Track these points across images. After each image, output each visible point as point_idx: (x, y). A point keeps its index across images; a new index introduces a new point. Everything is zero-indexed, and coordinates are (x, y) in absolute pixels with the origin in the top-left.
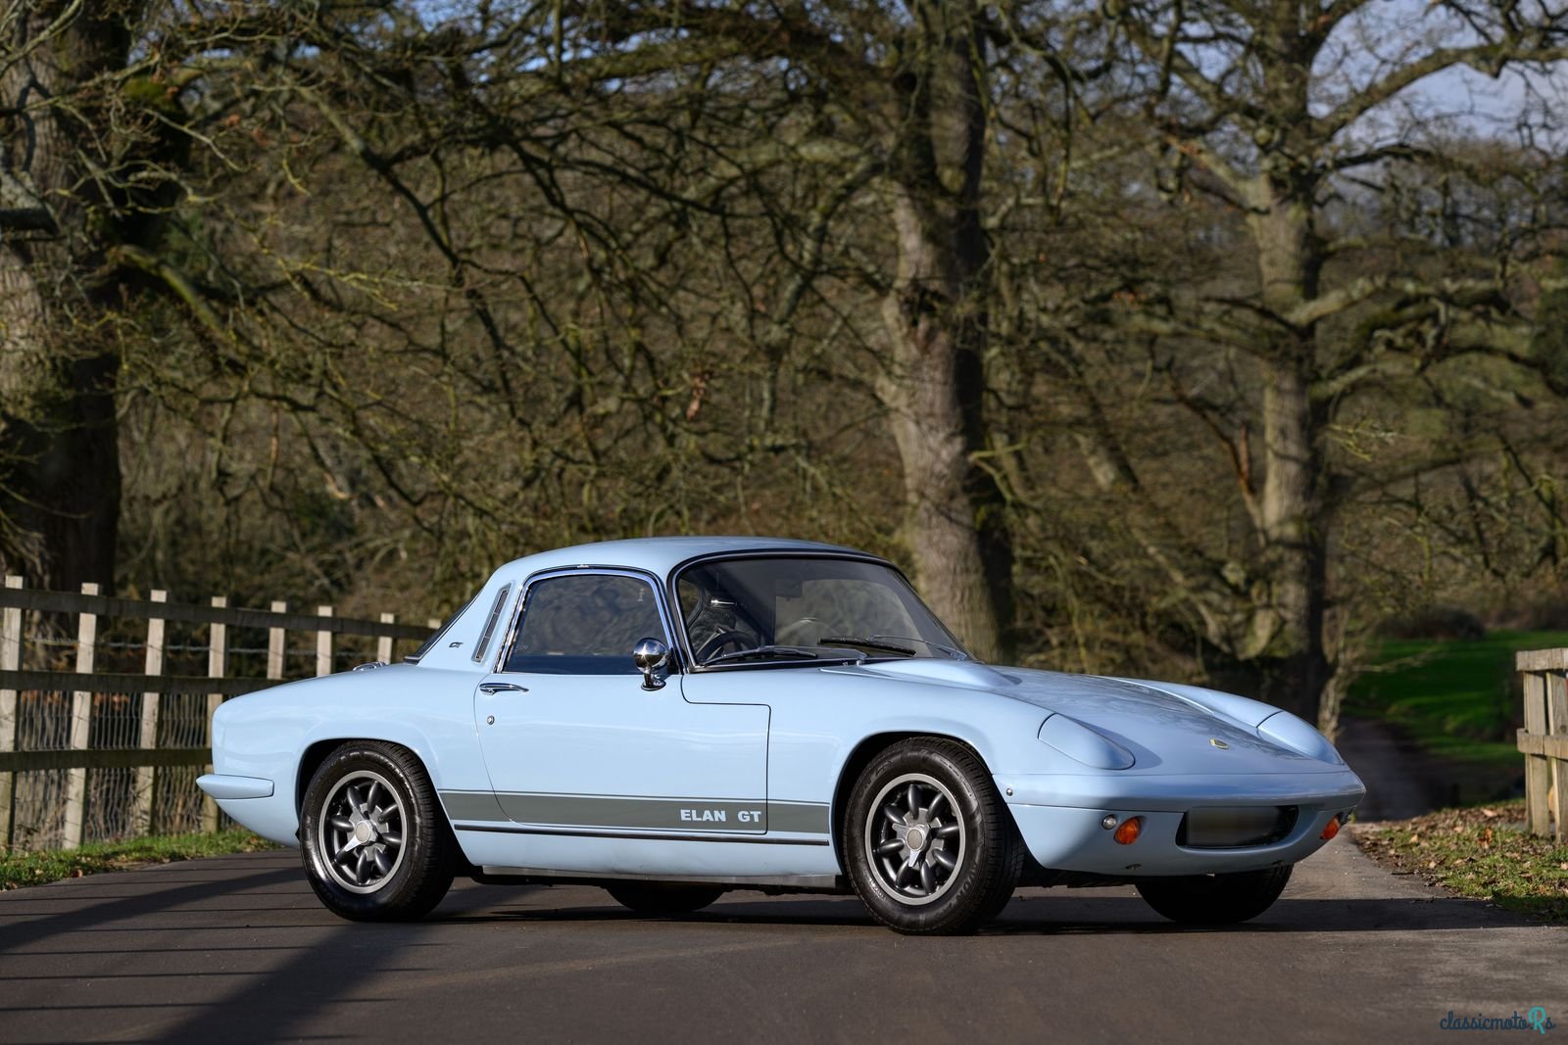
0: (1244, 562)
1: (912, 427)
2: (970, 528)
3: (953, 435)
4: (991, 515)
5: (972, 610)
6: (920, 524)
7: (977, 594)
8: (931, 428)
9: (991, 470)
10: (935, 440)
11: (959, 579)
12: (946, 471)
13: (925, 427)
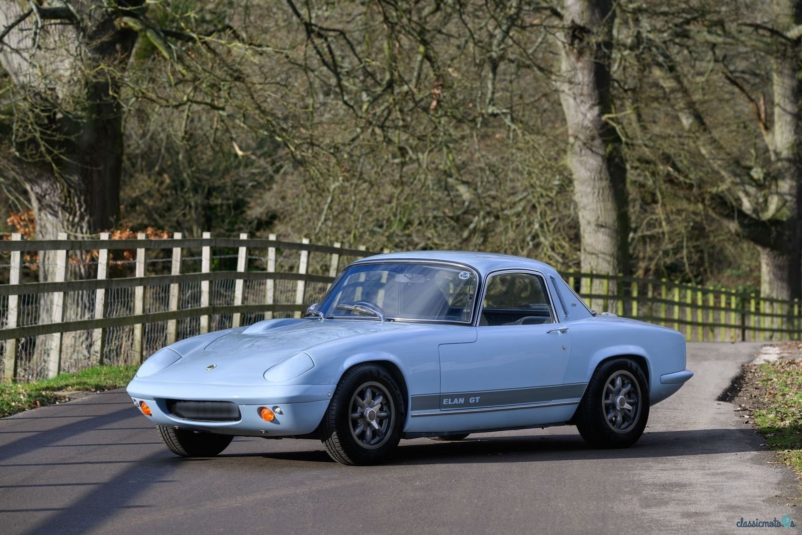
0: (762, 167)
1: (571, 101)
2: (602, 156)
3: (594, 105)
4: (614, 149)
5: (604, 200)
6: (576, 153)
7: (607, 192)
8: (582, 101)
9: (614, 125)
10: (584, 108)
11: (597, 184)
12: (590, 125)
13: (578, 101)
